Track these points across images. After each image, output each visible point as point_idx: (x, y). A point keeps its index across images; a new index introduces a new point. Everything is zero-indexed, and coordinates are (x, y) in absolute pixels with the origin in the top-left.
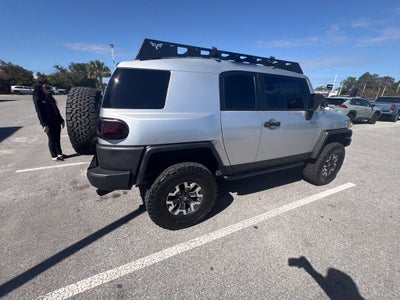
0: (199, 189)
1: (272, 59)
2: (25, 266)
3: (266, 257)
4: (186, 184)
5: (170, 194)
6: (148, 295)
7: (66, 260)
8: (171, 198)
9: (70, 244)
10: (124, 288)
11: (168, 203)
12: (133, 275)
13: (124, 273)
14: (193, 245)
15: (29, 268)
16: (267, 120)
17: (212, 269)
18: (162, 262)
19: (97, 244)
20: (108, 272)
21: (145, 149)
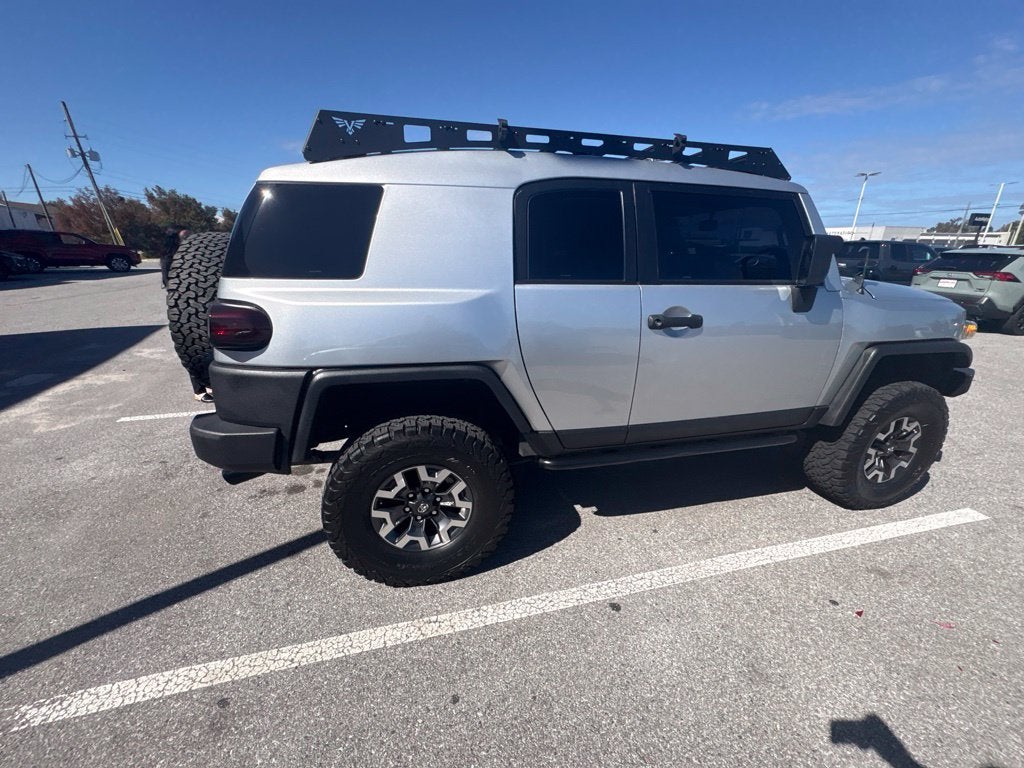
0: (460, 486)
1: (682, 142)
2: (58, 625)
3: (617, 692)
4: (422, 471)
5: (381, 494)
6: (279, 737)
7: (138, 624)
8: (384, 504)
9: (162, 587)
10: (233, 708)
11: (376, 514)
12: (261, 682)
13: (244, 672)
14: (430, 631)
15: (65, 628)
16: (660, 311)
17: (455, 700)
18: (339, 661)
19: (213, 595)
20: (212, 665)
21: (309, 376)
